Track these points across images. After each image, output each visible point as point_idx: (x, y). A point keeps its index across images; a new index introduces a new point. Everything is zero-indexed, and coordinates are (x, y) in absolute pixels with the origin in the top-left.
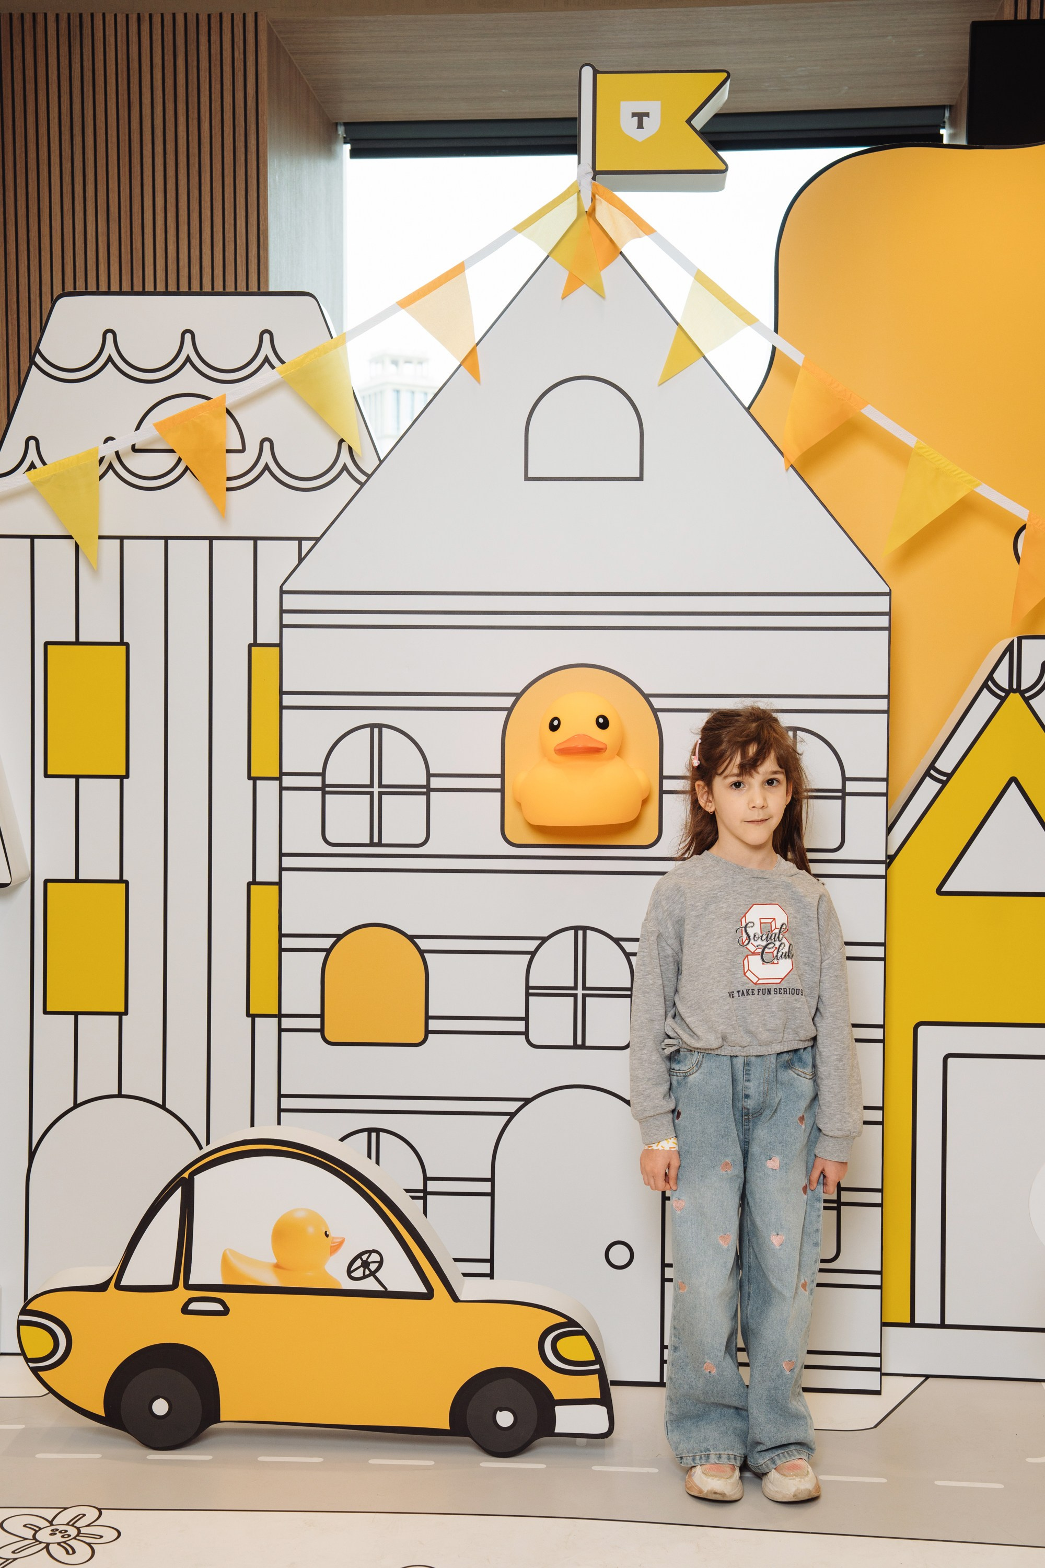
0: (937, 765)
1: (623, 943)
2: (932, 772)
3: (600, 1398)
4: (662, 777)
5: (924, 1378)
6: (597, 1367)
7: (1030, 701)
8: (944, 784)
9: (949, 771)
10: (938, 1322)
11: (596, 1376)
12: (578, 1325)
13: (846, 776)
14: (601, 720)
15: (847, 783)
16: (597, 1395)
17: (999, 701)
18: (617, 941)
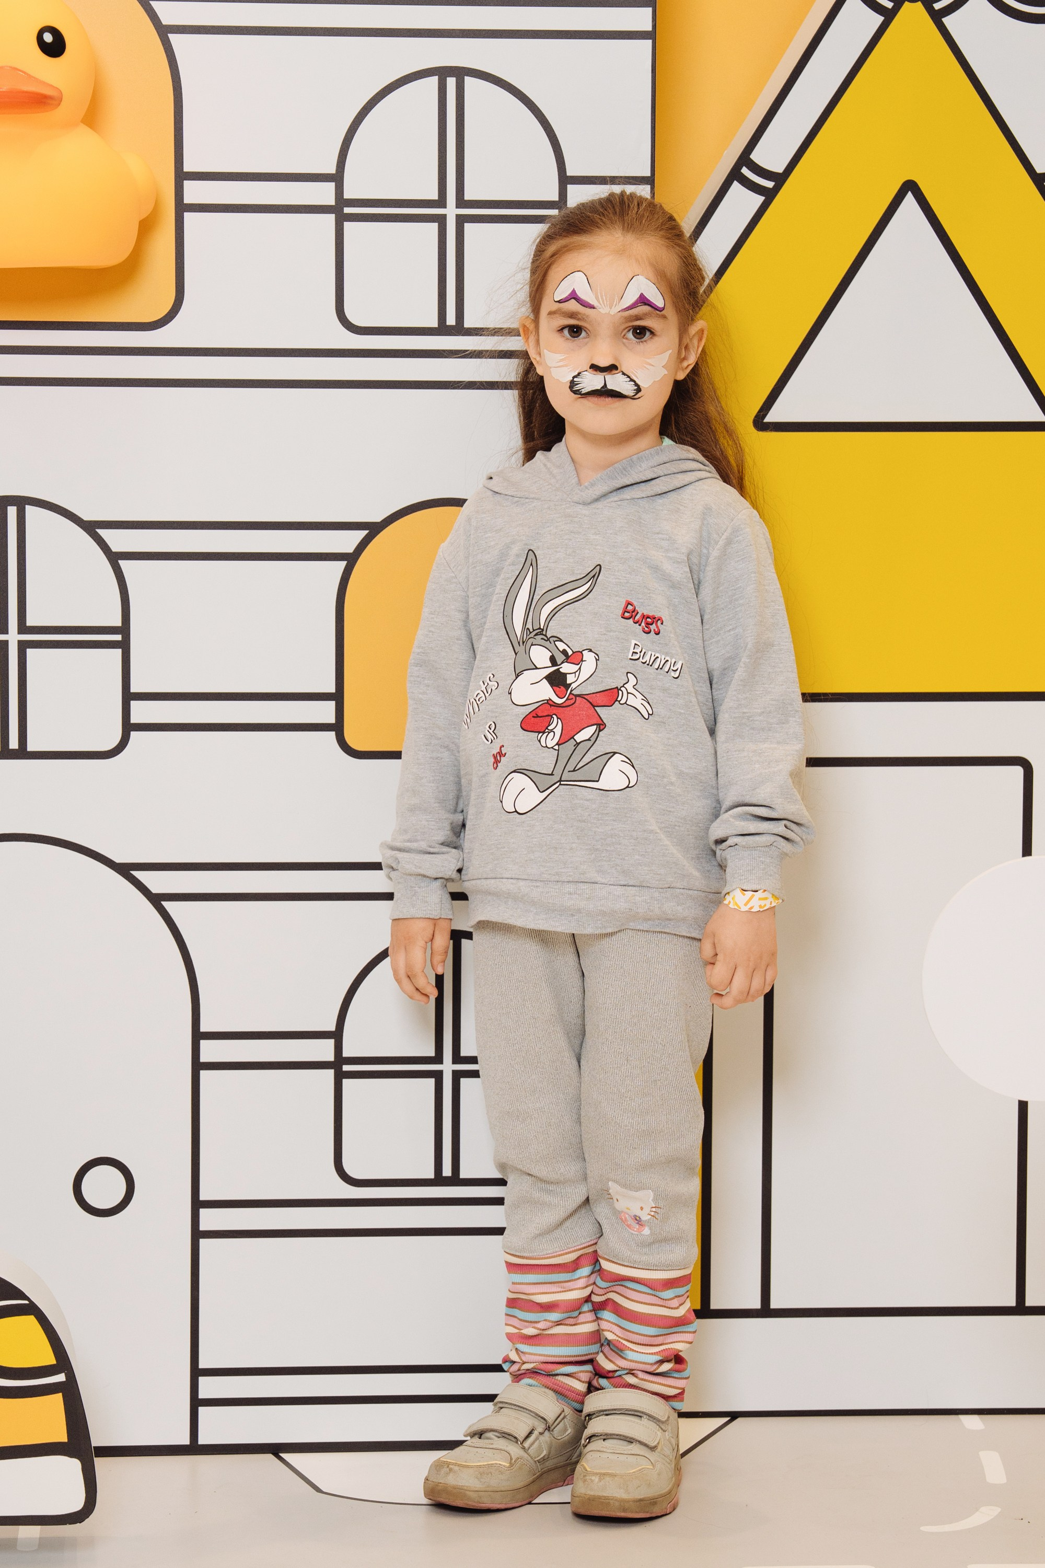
0: (755, 156)
1: (102, 532)
2: (745, 171)
3: (66, 1440)
4: (181, 176)
5: (728, 1419)
6: (61, 1378)
7: (945, 20)
8: (769, 196)
9: (780, 169)
10: (757, 1305)
11: (58, 1397)
12: (22, 1296)
13: (568, 174)
14: (48, 38)
15: (570, 188)
16: (61, 1435)
17: (881, 19)
18: (91, 528)
